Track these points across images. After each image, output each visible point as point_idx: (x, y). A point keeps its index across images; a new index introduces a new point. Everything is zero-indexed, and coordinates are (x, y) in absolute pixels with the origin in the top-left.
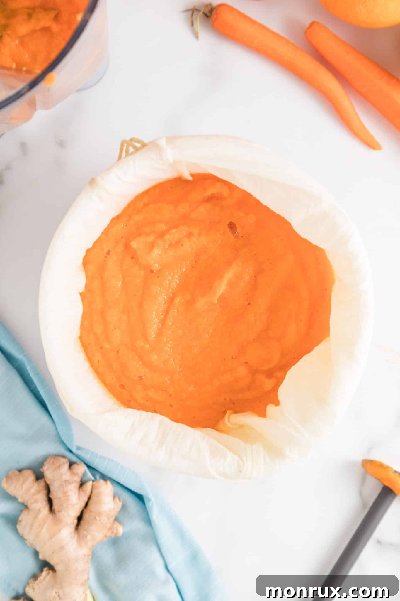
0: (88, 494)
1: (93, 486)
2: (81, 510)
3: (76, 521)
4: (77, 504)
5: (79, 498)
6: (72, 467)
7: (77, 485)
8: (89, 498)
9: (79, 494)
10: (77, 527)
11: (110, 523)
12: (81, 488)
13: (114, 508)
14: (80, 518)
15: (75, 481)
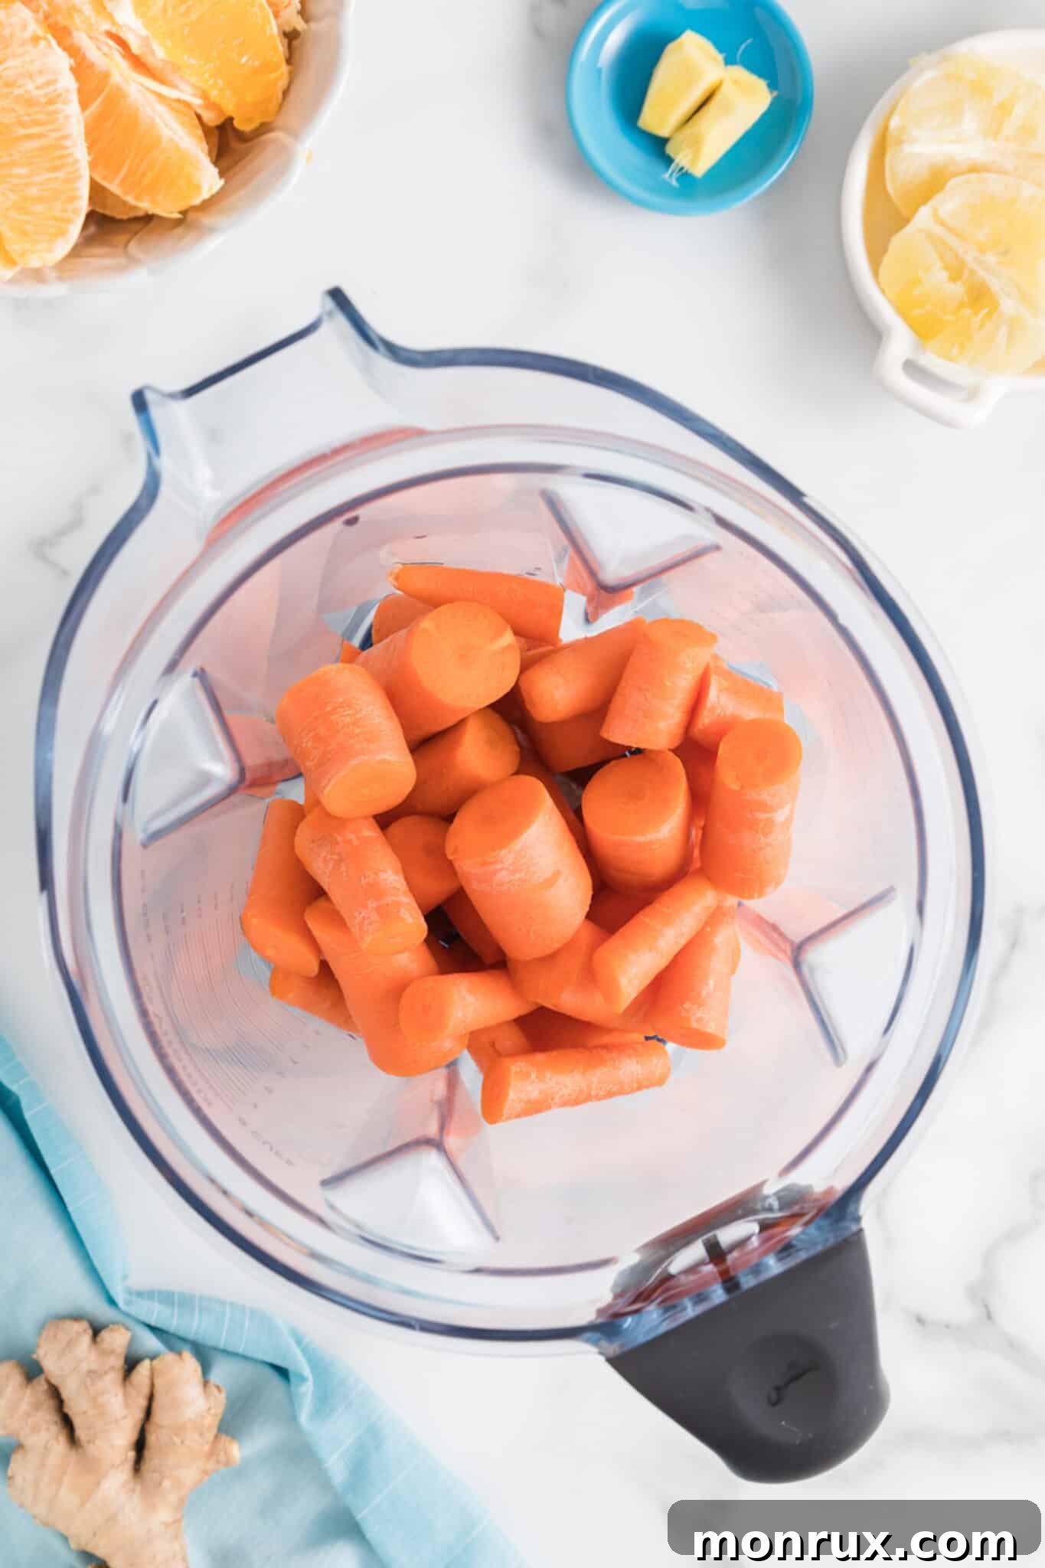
0: (146, 1391)
1: (152, 1371)
2: (138, 1427)
3: (132, 1454)
4: (125, 1417)
5: (127, 1405)
6: (99, 1339)
7: (119, 1375)
8: (151, 1398)
9: (126, 1395)
10: (137, 1467)
11: (207, 1442)
12: (127, 1383)
13: (209, 1409)
14: (140, 1445)
15: (112, 1368)
